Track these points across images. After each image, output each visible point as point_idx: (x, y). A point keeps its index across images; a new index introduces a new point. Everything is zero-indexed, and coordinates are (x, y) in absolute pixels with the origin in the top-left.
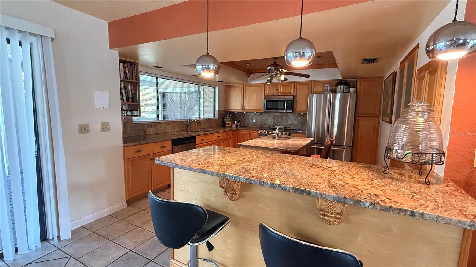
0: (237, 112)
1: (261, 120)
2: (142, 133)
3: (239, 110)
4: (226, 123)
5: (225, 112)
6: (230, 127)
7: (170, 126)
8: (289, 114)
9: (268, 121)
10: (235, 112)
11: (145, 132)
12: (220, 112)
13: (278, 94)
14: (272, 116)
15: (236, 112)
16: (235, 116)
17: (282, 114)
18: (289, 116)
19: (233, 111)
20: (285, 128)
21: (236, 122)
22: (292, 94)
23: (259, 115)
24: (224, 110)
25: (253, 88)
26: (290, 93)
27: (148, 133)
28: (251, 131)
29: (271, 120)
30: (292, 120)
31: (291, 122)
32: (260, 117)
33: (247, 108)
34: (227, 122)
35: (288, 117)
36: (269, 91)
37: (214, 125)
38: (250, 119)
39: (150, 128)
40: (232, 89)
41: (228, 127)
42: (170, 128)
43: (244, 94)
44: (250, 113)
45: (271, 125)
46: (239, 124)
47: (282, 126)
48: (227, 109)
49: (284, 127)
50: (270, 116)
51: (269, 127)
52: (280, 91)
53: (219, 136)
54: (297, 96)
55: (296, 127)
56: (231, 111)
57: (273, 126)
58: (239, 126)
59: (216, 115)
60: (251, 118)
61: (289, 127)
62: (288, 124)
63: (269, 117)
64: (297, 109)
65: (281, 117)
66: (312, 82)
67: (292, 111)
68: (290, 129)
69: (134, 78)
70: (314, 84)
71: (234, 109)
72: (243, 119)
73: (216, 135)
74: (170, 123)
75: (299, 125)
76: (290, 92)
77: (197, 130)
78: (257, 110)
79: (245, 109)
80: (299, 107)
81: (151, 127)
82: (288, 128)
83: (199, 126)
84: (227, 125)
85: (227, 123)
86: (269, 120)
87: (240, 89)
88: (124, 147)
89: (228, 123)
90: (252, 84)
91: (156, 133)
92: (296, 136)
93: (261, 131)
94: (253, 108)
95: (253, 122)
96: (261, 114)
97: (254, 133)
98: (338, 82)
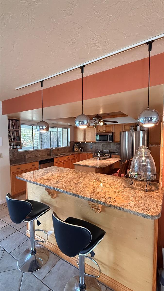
0: (81, 143)
1: (95, 147)
2: (23, 157)
3: (82, 141)
4: (75, 149)
6: (77, 152)
7: (40, 152)
11: (25, 157)
12: (71, 143)
13: (104, 132)
14: (101, 144)
16: (80, 145)
17: (107, 143)
18: (111, 144)
19: (79, 142)
20: (109, 151)
21: (81, 148)
25: (89, 128)
26: (111, 131)
27: (27, 157)
28: (88, 154)
30: (112, 147)
32: (95, 145)
33: (86, 140)
36: (98, 130)
37: (67, 150)
38: (89, 147)
40: (78, 129)
42: (40, 154)
43: (85, 132)
44: (89, 143)
45: (101, 150)
46: (82, 149)
47: (107, 150)
48: (75, 141)
53: (69, 158)
54: (114, 133)
58: (82, 151)
59: (69, 145)
62: (111, 149)
64: (115, 140)
65: (107, 145)
67: (112, 142)
68: (112, 152)
69: (18, 128)
70: (124, 125)
71: (79, 141)
72: (85, 146)
73: (67, 157)
75: (118, 150)
77: (56, 154)
78: (93, 141)
79: (85, 141)
80: (116, 139)
81: (29, 154)
83: (58, 152)
86: (100, 147)
87: (82, 129)
88: (11, 166)
91: (32, 157)
92: (115, 157)
93: (94, 154)
94: (90, 140)
95: (91, 148)
96: (95, 143)
97: (90, 155)
98: (137, 124)
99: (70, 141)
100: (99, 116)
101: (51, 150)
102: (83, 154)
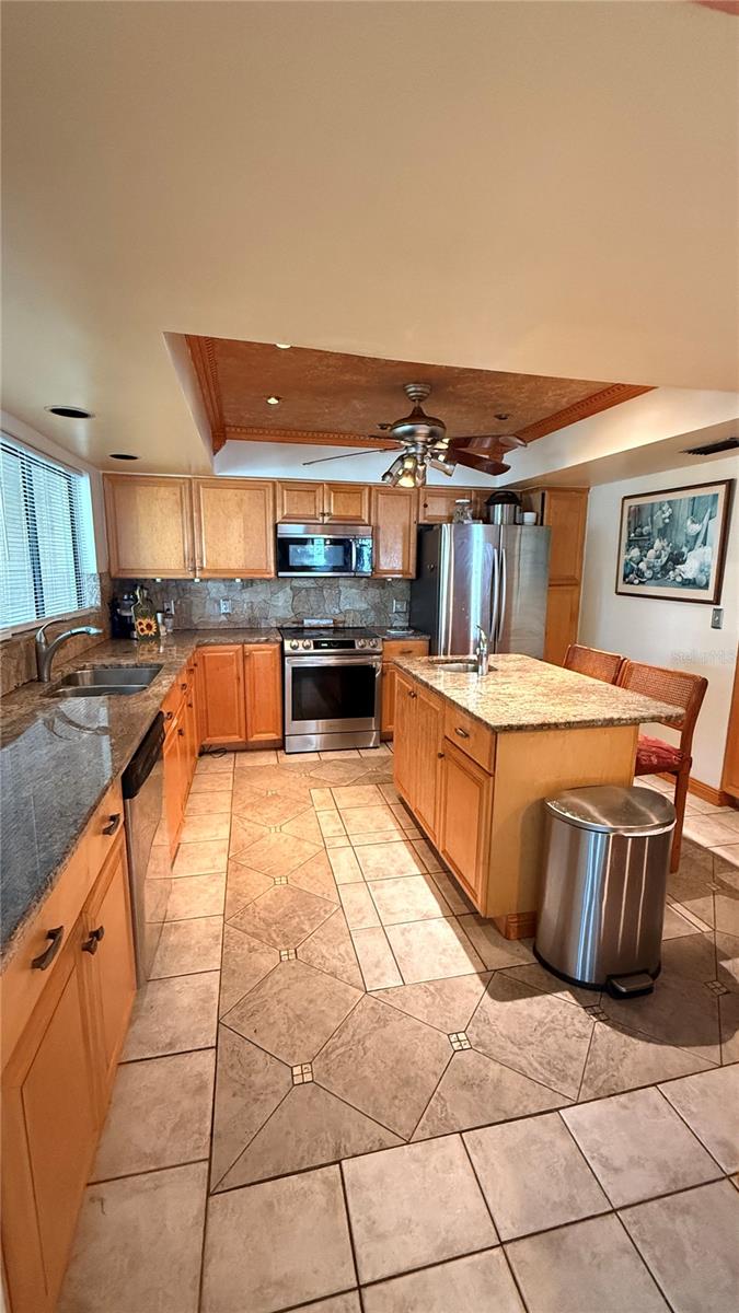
0: (162, 580)
1: (252, 602)
3: (174, 571)
4: (137, 623)
5: (113, 580)
6: (152, 638)
8: (341, 581)
9: (276, 606)
10: (154, 580)
12: (103, 583)
13: (321, 519)
14: (288, 589)
15: (158, 580)
19: (149, 576)
21: (159, 616)
22: (363, 520)
23: (243, 587)
24: (109, 572)
25: (230, 493)
26: (359, 518)
29: (286, 601)
31: (348, 607)
33: (207, 563)
34: (139, 620)
35: (340, 591)
38: (208, 604)
41: (147, 639)
43: (195, 514)
44: (209, 583)
45: (286, 620)
46: (170, 622)
47: (321, 618)
48: (120, 570)
49: (332, 622)
50: (281, 588)
51: (279, 625)
52: (326, 511)
53: (184, 685)
54: (378, 528)
55: (365, 620)
56: (141, 576)
57: (294, 623)
59: (87, 598)
60: (211, 599)
61: (344, 622)
63: (280, 594)
66: (418, 489)
68: (346, 625)
72: (182, 603)
73: (180, 682)
75: (372, 613)
76: (359, 514)
82: (341, 625)
84: (142, 630)
85: (141, 625)
86: (280, 604)
87: (175, 494)
89: (145, 622)
90: (224, 479)
92: (400, 649)
93: (294, 643)
94: (234, 565)
95: (223, 611)
96: (249, 583)
97: (263, 652)
98: (494, 495)
99: (95, 572)
100: (425, 417)
101: (43, 641)
102: (209, 652)
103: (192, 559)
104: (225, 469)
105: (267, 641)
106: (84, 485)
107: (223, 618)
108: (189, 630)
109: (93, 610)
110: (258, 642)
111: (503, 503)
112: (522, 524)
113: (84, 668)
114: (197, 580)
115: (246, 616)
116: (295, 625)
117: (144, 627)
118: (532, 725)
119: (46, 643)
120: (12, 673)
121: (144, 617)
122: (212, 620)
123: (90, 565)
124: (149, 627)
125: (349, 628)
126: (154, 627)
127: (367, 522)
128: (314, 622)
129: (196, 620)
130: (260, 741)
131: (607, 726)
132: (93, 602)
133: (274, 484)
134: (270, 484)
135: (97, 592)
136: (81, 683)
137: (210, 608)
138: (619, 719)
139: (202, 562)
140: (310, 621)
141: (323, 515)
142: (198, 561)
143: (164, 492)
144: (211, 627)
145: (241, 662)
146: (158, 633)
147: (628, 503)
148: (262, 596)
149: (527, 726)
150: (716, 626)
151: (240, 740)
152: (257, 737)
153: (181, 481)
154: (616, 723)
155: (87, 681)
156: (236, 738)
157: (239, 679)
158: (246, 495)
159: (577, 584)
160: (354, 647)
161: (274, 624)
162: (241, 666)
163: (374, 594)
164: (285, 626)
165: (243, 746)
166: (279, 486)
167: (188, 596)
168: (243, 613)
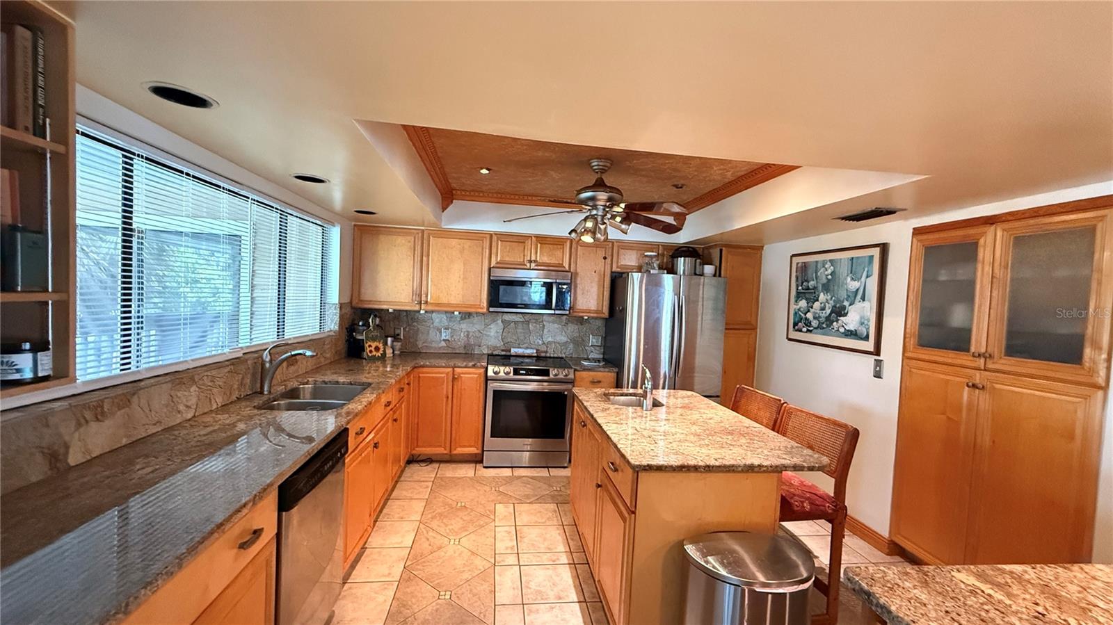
0: (394, 310)
1: (468, 332)
2: (37, 471)
3: (405, 304)
4: (367, 345)
5: (354, 308)
6: (378, 358)
7: (194, 388)
8: (546, 317)
9: (488, 336)
10: (388, 310)
11: (55, 457)
12: (343, 311)
13: (528, 265)
14: (499, 322)
15: (391, 310)
17: (527, 317)
18: (547, 323)
19: (385, 307)
20: (536, 353)
21: (389, 339)
22: (564, 267)
23: (462, 319)
24: (350, 303)
25: (454, 242)
26: (561, 265)
27: (74, 458)
29: (497, 332)
30: (552, 333)
31: (550, 339)
32: (464, 326)
33: (431, 298)
34: (369, 343)
35: (544, 326)
36: (502, 256)
37: (328, 355)
38: (432, 331)
39: (94, 426)
40: (382, 238)
41: (374, 359)
42: (193, 401)
43: (424, 258)
44: (434, 314)
45: (495, 348)
46: (398, 345)
47: (527, 348)
48: (360, 301)
49: (535, 351)
50: (494, 321)
51: (490, 352)
52: (533, 258)
53: (389, 403)
54: (577, 274)
55: (564, 351)
56: (376, 307)
57: (503, 351)
58: (397, 353)
59: (328, 323)
60: (434, 327)
61: (546, 352)
62: (544, 344)
63: (492, 326)
65: (525, 327)
66: (613, 243)
67: (567, 312)
68: (548, 355)
70: (619, 247)
71: (387, 302)
72: (410, 329)
74: (192, 379)
75: (571, 346)
76: (561, 262)
78: (465, 306)
79: (424, 302)
82: (543, 355)
84: (371, 351)
85: (371, 347)
86: (492, 334)
87: (409, 242)
89: (374, 345)
90: (450, 231)
91: (124, 441)
92: (591, 379)
93: (496, 369)
94: (453, 301)
95: (443, 337)
96: (467, 316)
97: (470, 375)
98: (677, 250)
99: (337, 302)
100: (606, 186)
101: (268, 359)
102: (423, 373)
103: (419, 295)
104: (450, 224)
105: (474, 366)
106: (335, 233)
107: (443, 344)
108: (413, 352)
109: (332, 333)
110: (466, 367)
111: (685, 257)
112: (702, 275)
113: (307, 383)
114: (422, 312)
115: (461, 343)
116: (503, 353)
117: (373, 349)
118: (671, 466)
119: (271, 361)
120: (236, 386)
121: (374, 339)
122: (434, 345)
123: (334, 297)
124: (377, 349)
125: (550, 357)
126: (382, 350)
127: (567, 269)
128: (520, 351)
129: (420, 344)
130: (462, 454)
131: (747, 471)
132: (332, 327)
133: (491, 235)
134: (488, 236)
135: (337, 318)
136: (301, 398)
137: (433, 335)
138: (760, 466)
139: (427, 296)
140: (516, 350)
141: (530, 262)
142: (424, 296)
143: (400, 240)
144: (432, 351)
145: (450, 384)
146: (384, 354)
147: (796, 260)
148: (477, 327)
149: (666, 467)
150: (878, 375)
151: (445, 452)
152: (460, 450)
153: (415, 232)
154: (756, 469)
155: (308, 395)
156: (441, 450)
157: (448, 397)
158: (467, 243)
159: (754, 329)
160: (549, 375)
161: (485, 351)
162: (450, 387)
163: (573, 328)
164: (494, 353)
165: (447, 458)
166: (495, 238)
167: (415, 324)
168: (460, 339)
